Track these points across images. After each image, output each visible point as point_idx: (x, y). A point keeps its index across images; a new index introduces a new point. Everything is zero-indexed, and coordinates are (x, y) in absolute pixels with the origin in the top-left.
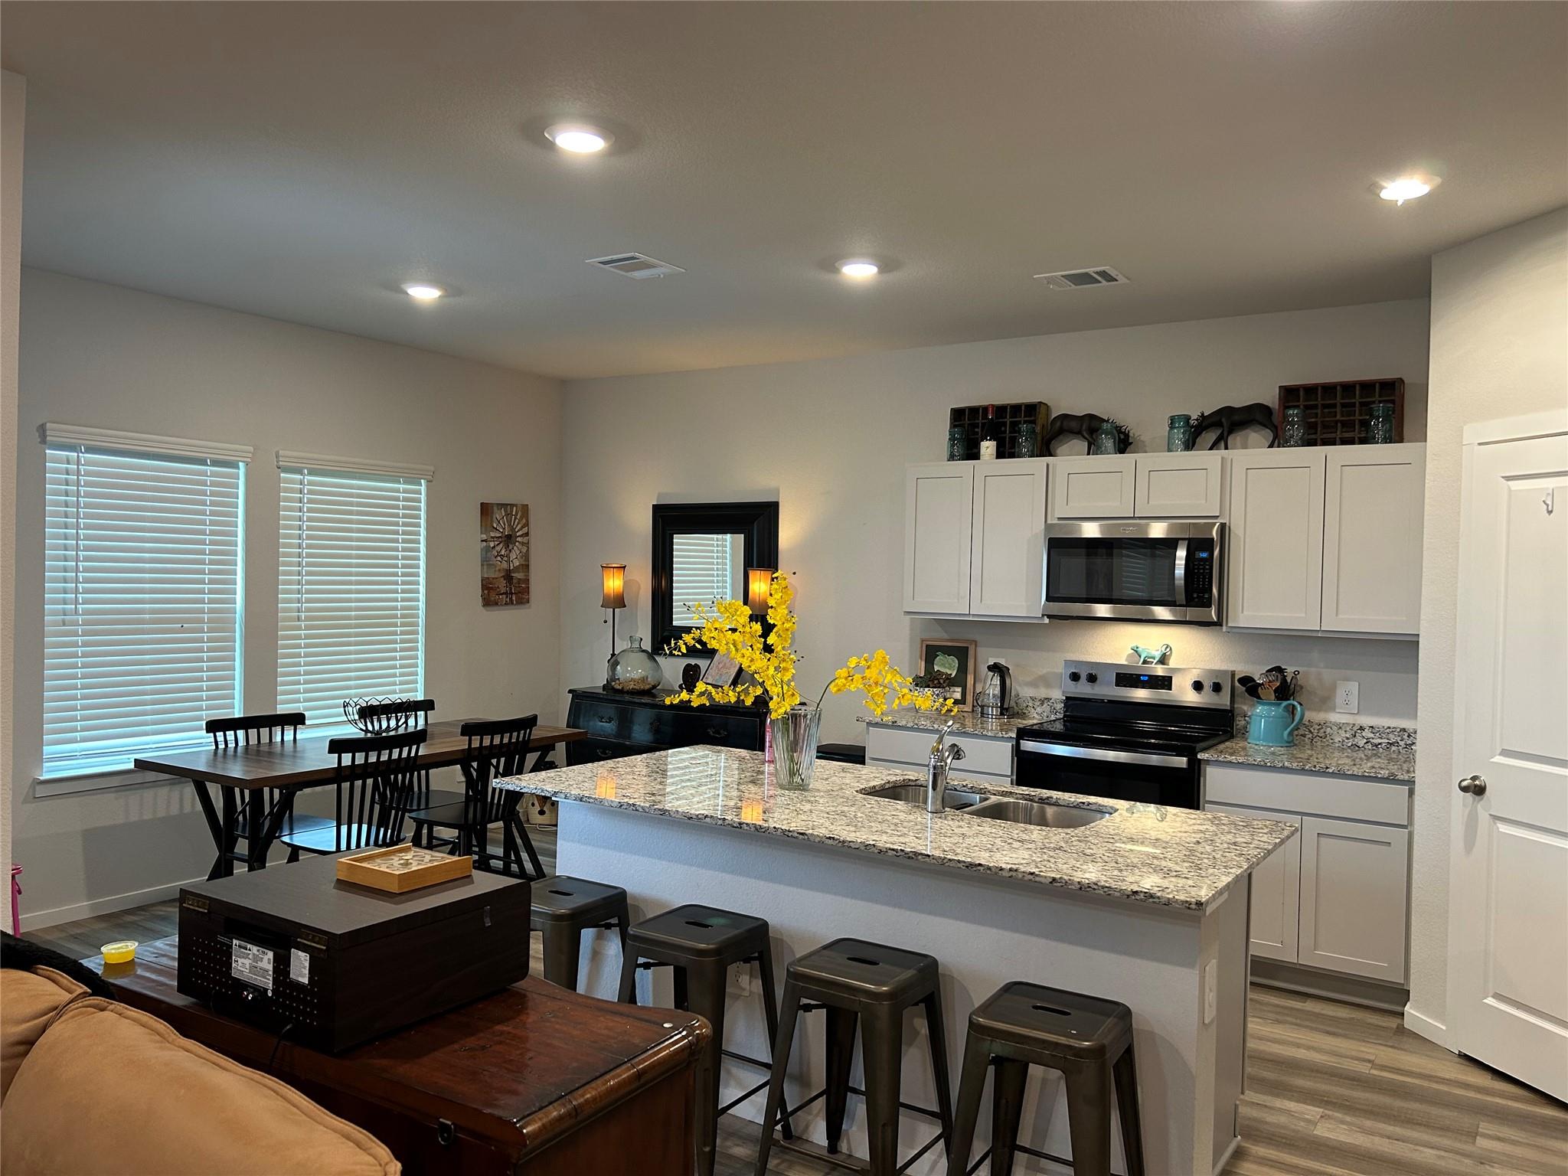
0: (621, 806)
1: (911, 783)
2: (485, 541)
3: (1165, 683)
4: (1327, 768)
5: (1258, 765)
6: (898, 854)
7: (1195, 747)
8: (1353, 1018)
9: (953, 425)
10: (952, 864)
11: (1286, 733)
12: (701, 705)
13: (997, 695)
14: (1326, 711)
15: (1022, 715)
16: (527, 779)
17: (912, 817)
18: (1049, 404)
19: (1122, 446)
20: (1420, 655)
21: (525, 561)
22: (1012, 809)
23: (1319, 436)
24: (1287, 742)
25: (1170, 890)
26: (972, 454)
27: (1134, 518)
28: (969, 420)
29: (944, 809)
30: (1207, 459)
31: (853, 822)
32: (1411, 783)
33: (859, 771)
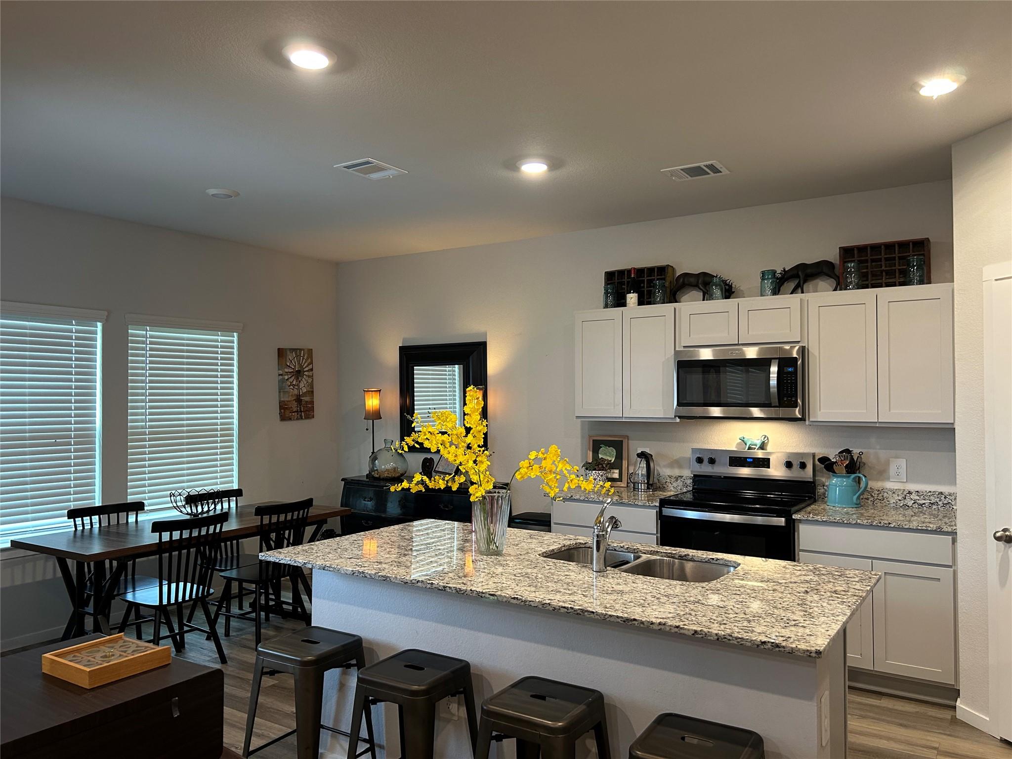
0: (354, 573)
1: (581, 546)
2: (282, 375)
3: (765, 463)
4: (890, 524)
5: (837, 522)
6: (569, 611)
7: (790, 510)
8: (918, 712)
9: (607, 284)
10: (612, 619)
11: (855, 497)
12: (418, 491)
13: (644, 475)
14: (883, 480)
15: (662, 488)
16: (285, 552)
17: (581, 577)
18: (674, 267)
19: (727, 294)
20: (956, 439)
21: (311, 388)
22: (658, 564)
23: (869, 282)
24: (857, 504)
25: (792, 640)
26: (620, 302)
27: (738, 344)
28: (618, 279)
29: (606, 568)
30: (790, 301)
31: (534, 584)
32: (953, 534)
33: (543, 537)
